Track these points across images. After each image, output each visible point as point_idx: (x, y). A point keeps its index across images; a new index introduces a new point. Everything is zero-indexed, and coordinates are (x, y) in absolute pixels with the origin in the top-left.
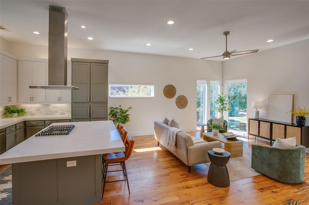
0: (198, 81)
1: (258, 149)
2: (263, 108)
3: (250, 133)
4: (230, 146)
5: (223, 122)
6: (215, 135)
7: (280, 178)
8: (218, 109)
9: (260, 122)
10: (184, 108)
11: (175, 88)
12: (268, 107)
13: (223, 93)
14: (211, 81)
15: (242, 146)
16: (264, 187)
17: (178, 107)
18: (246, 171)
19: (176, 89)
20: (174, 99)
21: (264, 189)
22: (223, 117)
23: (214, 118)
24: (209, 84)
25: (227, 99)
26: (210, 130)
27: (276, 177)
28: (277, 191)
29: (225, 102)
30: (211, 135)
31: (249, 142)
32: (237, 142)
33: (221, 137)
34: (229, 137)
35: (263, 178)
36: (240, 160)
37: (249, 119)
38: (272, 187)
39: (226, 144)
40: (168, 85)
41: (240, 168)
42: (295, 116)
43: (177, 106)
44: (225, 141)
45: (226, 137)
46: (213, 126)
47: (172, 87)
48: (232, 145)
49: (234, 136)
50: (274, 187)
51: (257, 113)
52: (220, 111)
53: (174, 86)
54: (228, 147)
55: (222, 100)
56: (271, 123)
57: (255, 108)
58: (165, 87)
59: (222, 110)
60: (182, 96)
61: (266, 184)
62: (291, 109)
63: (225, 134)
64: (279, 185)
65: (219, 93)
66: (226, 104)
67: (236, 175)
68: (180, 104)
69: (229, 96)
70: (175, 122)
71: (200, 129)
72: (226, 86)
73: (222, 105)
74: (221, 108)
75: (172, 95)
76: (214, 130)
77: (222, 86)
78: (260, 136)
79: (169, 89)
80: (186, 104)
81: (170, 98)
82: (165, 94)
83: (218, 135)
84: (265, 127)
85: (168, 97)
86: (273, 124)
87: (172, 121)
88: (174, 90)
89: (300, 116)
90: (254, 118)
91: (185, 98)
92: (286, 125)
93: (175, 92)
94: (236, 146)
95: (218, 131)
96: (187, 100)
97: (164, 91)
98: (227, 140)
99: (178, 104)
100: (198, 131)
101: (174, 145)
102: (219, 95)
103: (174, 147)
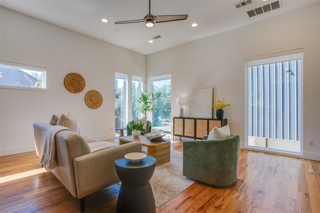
0: (117, 74)
1: (191, 147)
2: (186, 104)
3: (175, 134)
4: (155, 150)
5: (146, 123)
6: (136, 138)
7: (218, 182)
8: (140, 110)
9: (185, 119)
10: (97, 107)
11: (83, 79)
12: (191, 103)
13: (146, 91)
14: (133, 76)
15: (169, 147)
16: (203, 203)
17: (88, 106)
18: (177, 181)
19: (85, 80)
20: (82, 95)
21: (205, 206)
22: (146, 117)
23: (136, 118)
24: (130, 80)
25: (151, 97)
26: (130, 134)
27: (213, 181)
28: (220, 204)
29: (148, 101)
30: (131, 139)
31: (174, 144)
32: (162, 143)
33: (144, 140)
34: (153, 138)
35: (199, 187)
36: (167, 167)
37: (174, 118)
38: (213, 200)
39: (149, 147)
40: (73, 74)
41: (169, 179)
42: (215, 109)
43: (87, 105)
44: (149, 143)
45: (150, 138)
46: (132, 125)
47: (78, 77)
48: (157, 148)
49: (160, 136)
50: (214, 197)
51: (182, 110)
52: (143, 112)
53: (81, 76)
54: (152, 151)
55: (145, 98)
56: (195, 120)
57: (179, 105)
58: (67, 76)
59: (146, 110)
60: (94, 91)
61: (205, 196)
62: (212, 103)
63: (149, 135)
64: (218, 192)
65: (142, 91)
66: (150, 102)
67: (165, 193)
68: (92, 102)
69: (153, 94)
70: (68, 120)
71: (118, 135)
72: (149, 83)
73: (146, 103)
74: (145, 108)
75: (78, 88)
76: (134, 132)
77: (146, 84)
78: (185, 135)
79: (73, 80)
80: (100, 102)
81: (75, 93)
82: (67, 86)
83: (139, 138)
84: (189, 124)
85: (73, 91)
86: (197, 120)
87: (62, 118)
88: (82, 81)
89: (219, 109)
90: (178, 117)
91: (99, 95)
92: (208, 120)
93: (83, 85)
94: (162, 149)
95: (139, 132)
96: (102, 97)
97: (64, 82)
98: (151, 143)
99: (89, 102)
100: (117, 138)
101: (51, 160)
102: (142, 93)
103: (50, 163)
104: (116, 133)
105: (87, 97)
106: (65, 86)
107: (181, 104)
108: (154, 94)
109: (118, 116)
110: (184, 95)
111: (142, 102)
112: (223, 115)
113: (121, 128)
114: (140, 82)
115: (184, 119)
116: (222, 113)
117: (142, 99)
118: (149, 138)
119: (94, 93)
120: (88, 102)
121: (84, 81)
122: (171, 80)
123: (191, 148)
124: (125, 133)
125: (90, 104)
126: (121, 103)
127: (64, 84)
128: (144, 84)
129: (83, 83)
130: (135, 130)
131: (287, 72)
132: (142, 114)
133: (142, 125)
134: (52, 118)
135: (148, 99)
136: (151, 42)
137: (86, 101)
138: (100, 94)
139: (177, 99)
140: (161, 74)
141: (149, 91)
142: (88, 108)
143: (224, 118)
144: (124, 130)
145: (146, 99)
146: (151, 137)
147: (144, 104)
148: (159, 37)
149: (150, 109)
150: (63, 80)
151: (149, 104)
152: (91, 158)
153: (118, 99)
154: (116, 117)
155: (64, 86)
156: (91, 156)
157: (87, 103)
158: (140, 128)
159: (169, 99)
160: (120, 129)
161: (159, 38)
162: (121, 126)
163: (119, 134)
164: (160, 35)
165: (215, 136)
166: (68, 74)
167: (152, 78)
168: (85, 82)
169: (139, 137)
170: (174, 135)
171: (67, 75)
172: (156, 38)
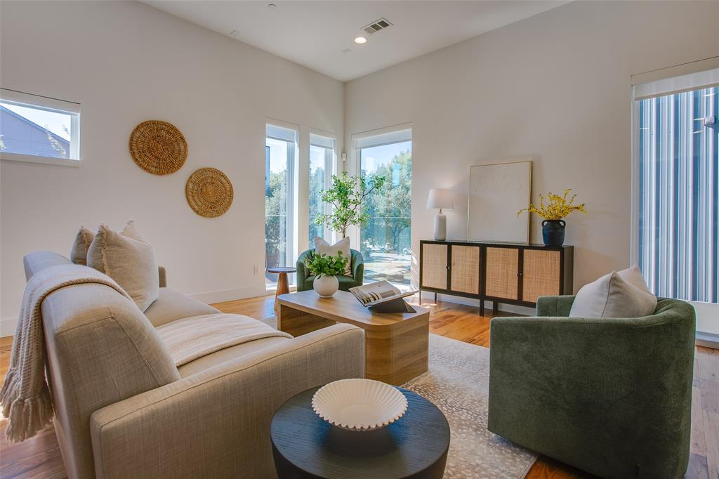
2: (454, 207)
3: (424, 285)
4: (386, 340)
5: (348, 256)
6: (326, 297)
8: (331, 221)
9: (453, 246)
10: (219, 214)
11: (182, 138)
12: (467, 201)
13: (345, 173)
14: (311, 135)
15: (425, 329)
17: (194, 209)
19: (186, 140)
20: (179, 179)
22: (346, 240)
23: (321, 243)
24: (304, 144)
25: (357, 189)
26: (306, 285)
29: (351, 197)
30: (309, 301)
33: (350, 306)
34: (377, 302)
37: (422, 243)
39: (369, 329)
40: (154, 123)
42: (539, 220)
43: (191, 206)
44: (365, 317)
45: (369, 301)
46: (315, 262)
47: (168, 132)
48: (394, 334)
49: (397, 296)
51: (442, 222)
52: (337, 227)
53: (176, 131)
55: (342, 191)
56: (483, 248)
57: (436, 207)
58: (138, 128)
59: (344, 220)
60: (209, 169)
65: (334, 172)
66: (355, 202)
68: (205, 200)
69: (363, 180)
70: (120, 246)
71: (273, 287)
72: (353, 153)
73: (345, 205)
74: (342, 215)
75: (168, 161)
76: (320, 282)
77: (344, 155)
78: (452, 289)
79: (154, 138)
80: (227, 199)
81: (160, 173)
82: (137, 156)
83: (335, 300)
84: (466, 261)
85: (153, 169)
86: (488, 248)
87: (99, 238)
88: (178, 144)
89: (553, 218)
90: (433, 239)
91: (223, 180)
92: (521, 249)
93: (182, 153)
94: (408, 334)
95: (335, 281)
96: (231, 187)
97: (131, 145)
98: (373, 315)
99: (196, 198)
100: (270, 293)
101: (22, 401)
102: (334, 177)
103: (20, 410)
104: (266, 279)
105: (191, 186)
106: (133, 154)
107: (439, 205)
108: (367, 179)
109: (271, 238)
110: (448, 182)
111: (336, 202)
112: (563, 234)
113: (280, 267)
114: (328, 149)
115: (450, 245)
116: (560, 231)
117: (336, 194)
118: (365, 301)
119: (210, 174)
120: (194, 200)
121: (184, 142)
122: (411, 142)
123: (524, 344)
124: (293, 282)
125: (199, 203)
126: (282, 207)
127: (131, 149)
128: (340, 153)
129: (182, 147)
130: (323, 275)
131: (707, 126)
132: (334, 233)
133: (342, 261)
134: (77, 239)
135: (352, 193)
136: (361, 40)
137: (190, 197)
138: (225, 178)
139: (429, 191)
140: (382, 128)
141: (352, 172)
142: (195, 214)
143: (565, 244)
144: (288, 274)
145: (346, 194)
146: (372, 299)
147: (340, 205)
148: (384, 24)
149: (356, 218)
150: (129, 140)
151: (352, 207)
152: (167, 409)
153: (272, 199)
154: (266, 240)
155: (130, 155)
156: (170, 401)
157: (191, 200)
158: (336, 270)
159: (390, 199)
160: (278, 272)
161: (383, 30)
162: (281, 265)
163: (277, 284)
164: (388, 20)
165: (611, 306)
166: (142, 124)
167: (361, 140)
168: (186, 146)
169: (333, 296)
170: (422, 288)
171: (138, 126)
172: (376, 27)
